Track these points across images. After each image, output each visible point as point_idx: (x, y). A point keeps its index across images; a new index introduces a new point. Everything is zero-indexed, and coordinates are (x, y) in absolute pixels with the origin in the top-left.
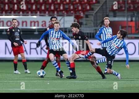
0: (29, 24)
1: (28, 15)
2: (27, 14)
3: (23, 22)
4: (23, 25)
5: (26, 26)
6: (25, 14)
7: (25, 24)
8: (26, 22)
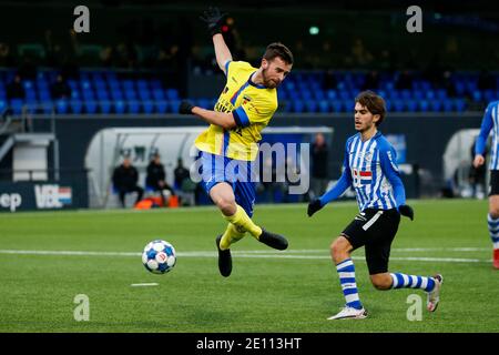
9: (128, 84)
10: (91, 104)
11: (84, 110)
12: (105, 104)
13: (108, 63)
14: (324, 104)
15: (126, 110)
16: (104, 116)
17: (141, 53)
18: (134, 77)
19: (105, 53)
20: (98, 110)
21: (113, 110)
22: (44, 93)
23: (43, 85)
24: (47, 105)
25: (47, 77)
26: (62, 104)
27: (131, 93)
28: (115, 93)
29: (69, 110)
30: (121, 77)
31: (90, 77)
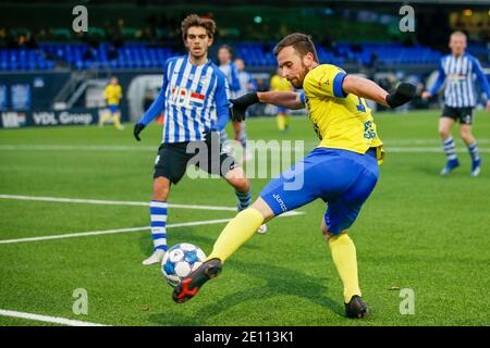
9: (152, 51)
10: (130, 63)
11: (127, 66)
12: (139, 63)
13: (141, 39)
14: (264, 61)
15: (151, 66)
16: (138, 69)
17: (159, 33)
18: (155, 47)
19: (138, 34)
20: (135, 66)
21: (143, 66)
22: (104, 56)
23: (103, 51)
24: (106, 63)
25: (106, 48)
26: (114, 63)
27: (153, 57)
28: (145, 56)
29: (118, 66)
30: (148, 47)
31: (130, 47)
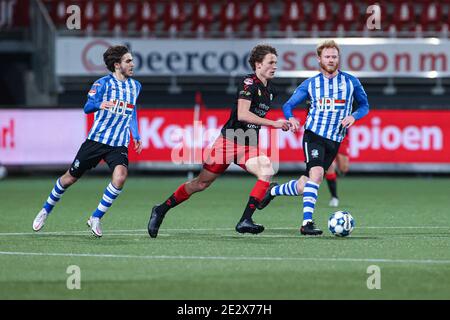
0: (415, 62)
1: (413, 37)
2: (412, 33)
3: (398, 58)
4: (397, 67)
5: (408, 67)
6: (405, 33)
7: (403, 62)
8: (408, 57)
